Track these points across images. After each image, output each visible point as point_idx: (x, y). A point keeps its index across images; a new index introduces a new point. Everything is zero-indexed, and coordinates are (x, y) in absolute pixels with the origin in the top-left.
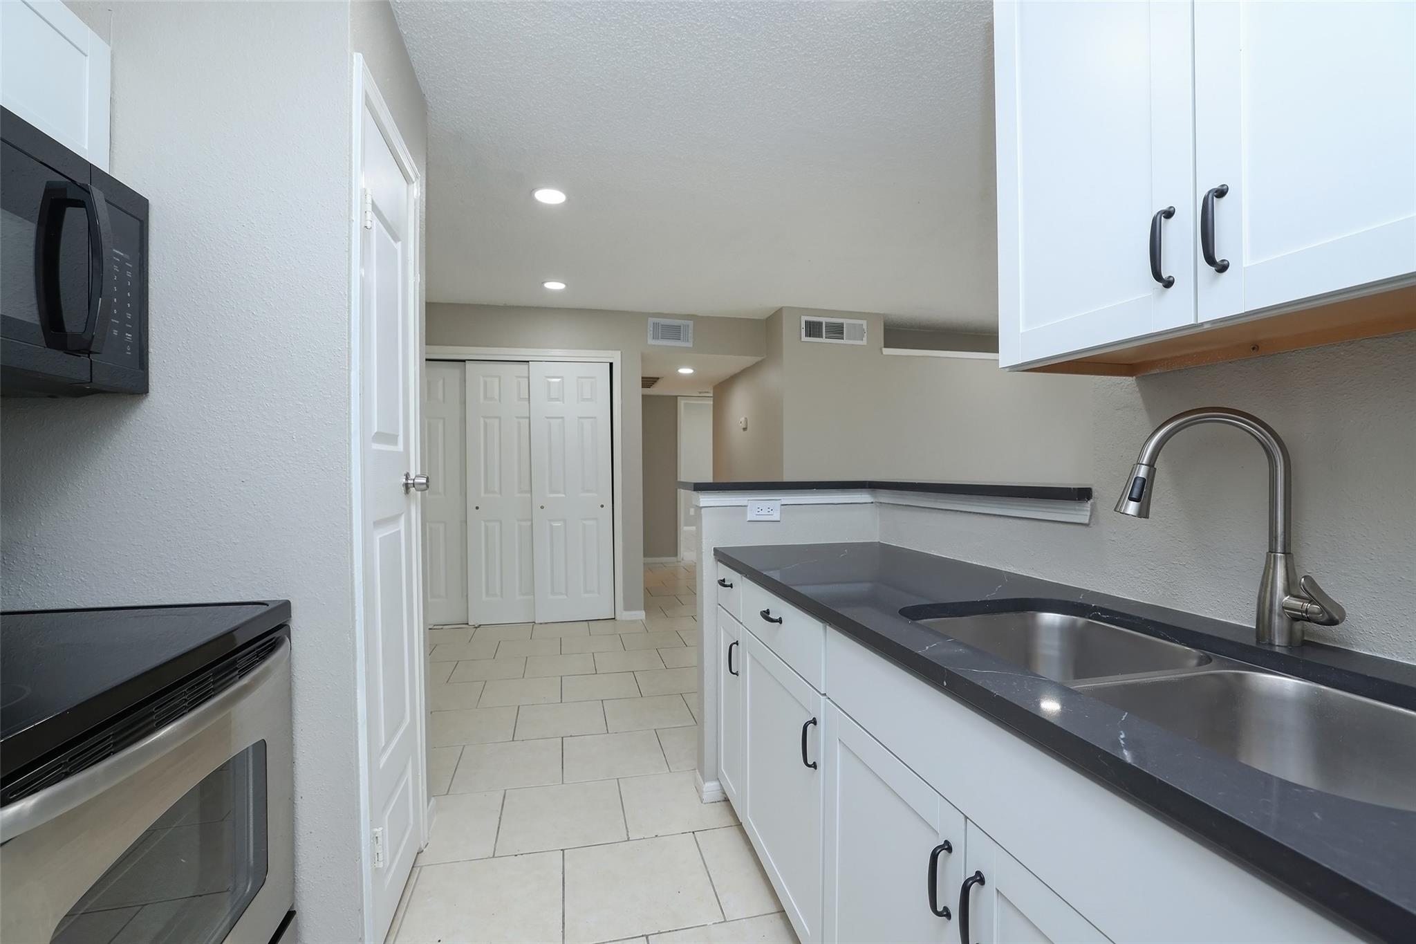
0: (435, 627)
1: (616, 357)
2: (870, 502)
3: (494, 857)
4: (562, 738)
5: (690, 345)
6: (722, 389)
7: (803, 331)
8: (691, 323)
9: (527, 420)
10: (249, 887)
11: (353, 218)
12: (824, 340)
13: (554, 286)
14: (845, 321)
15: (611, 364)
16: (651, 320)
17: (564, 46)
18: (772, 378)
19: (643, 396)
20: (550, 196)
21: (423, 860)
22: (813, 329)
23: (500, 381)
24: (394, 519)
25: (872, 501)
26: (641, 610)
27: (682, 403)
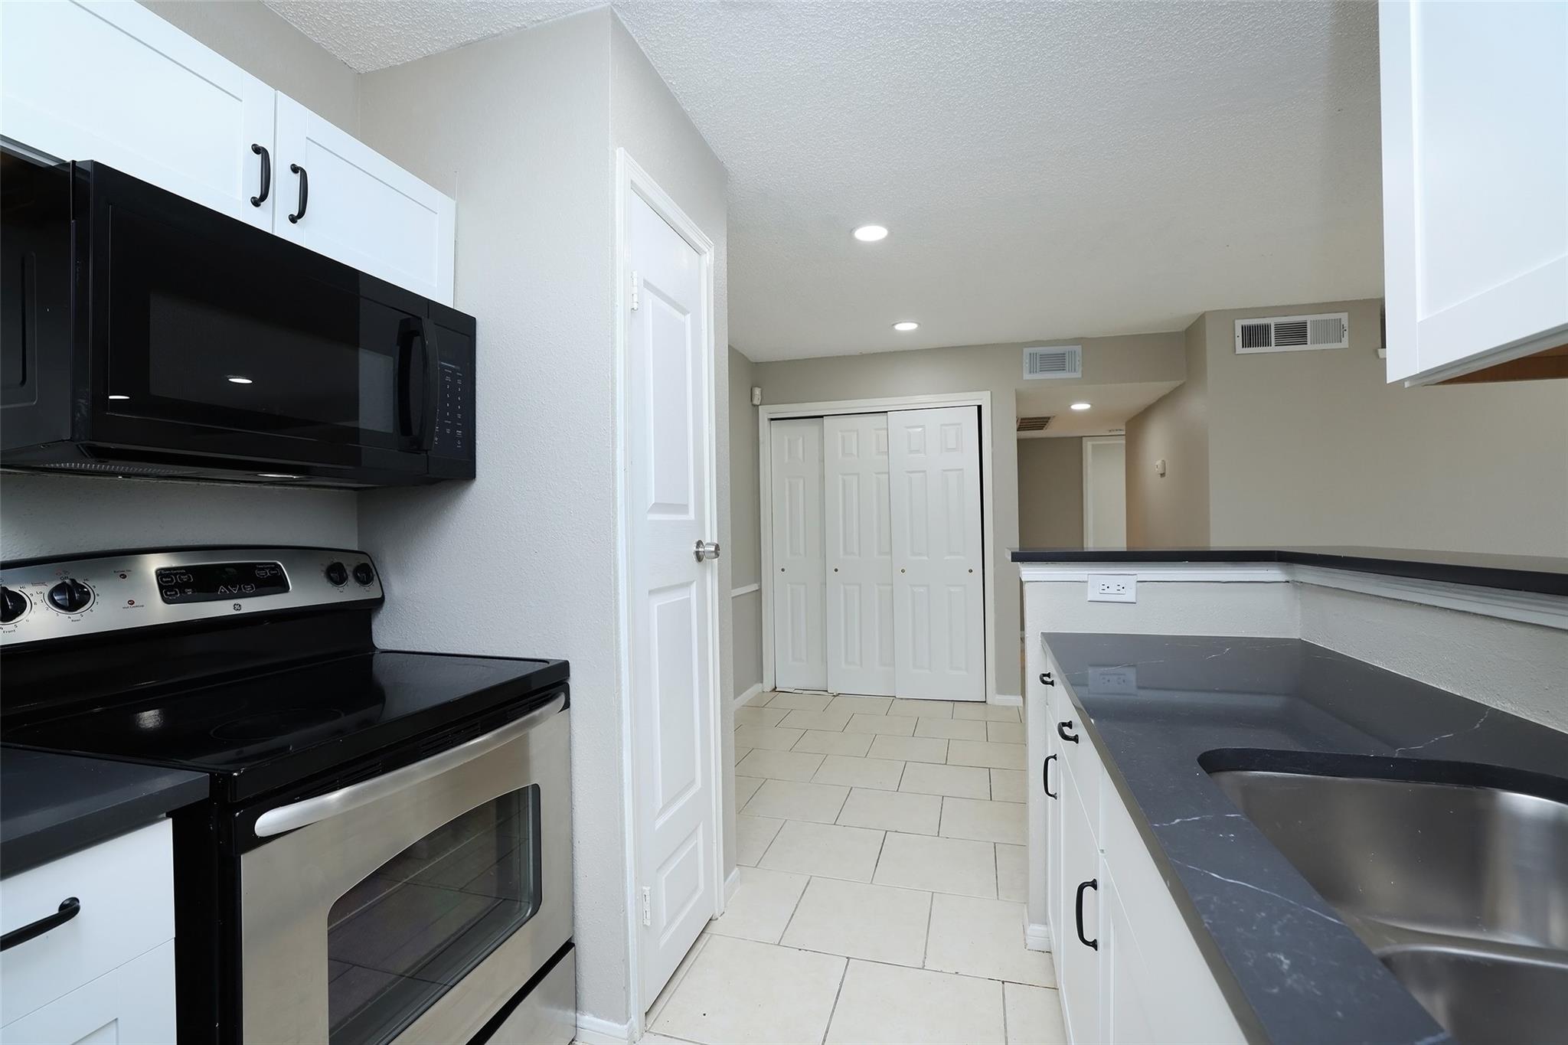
0: (796, 691)
1: (984, 399)
2: (1284, 580)
3: (778, 945)
4: (886, 832)
5: (1078, 375)
6: (1135, 425)
7: (1239, 341)
8: (1078, 349)
9: (887, 475)
10: (529, 911)
11: (617, 303)
12: (1273, 349)
13: (906, 327)
14: (1309, 319)
15: (980, 407)
16: (1027, 351)
17: (836, 73)
18: (1196, 406)
19: (1018, 440)
20: (871, 233)
21: (714, 927)
22: (1254, 336)
23: (858, 434)
24: (686, 585)
25: (1287, 579)
26: (1016, 695)
27: (1088, 446)
